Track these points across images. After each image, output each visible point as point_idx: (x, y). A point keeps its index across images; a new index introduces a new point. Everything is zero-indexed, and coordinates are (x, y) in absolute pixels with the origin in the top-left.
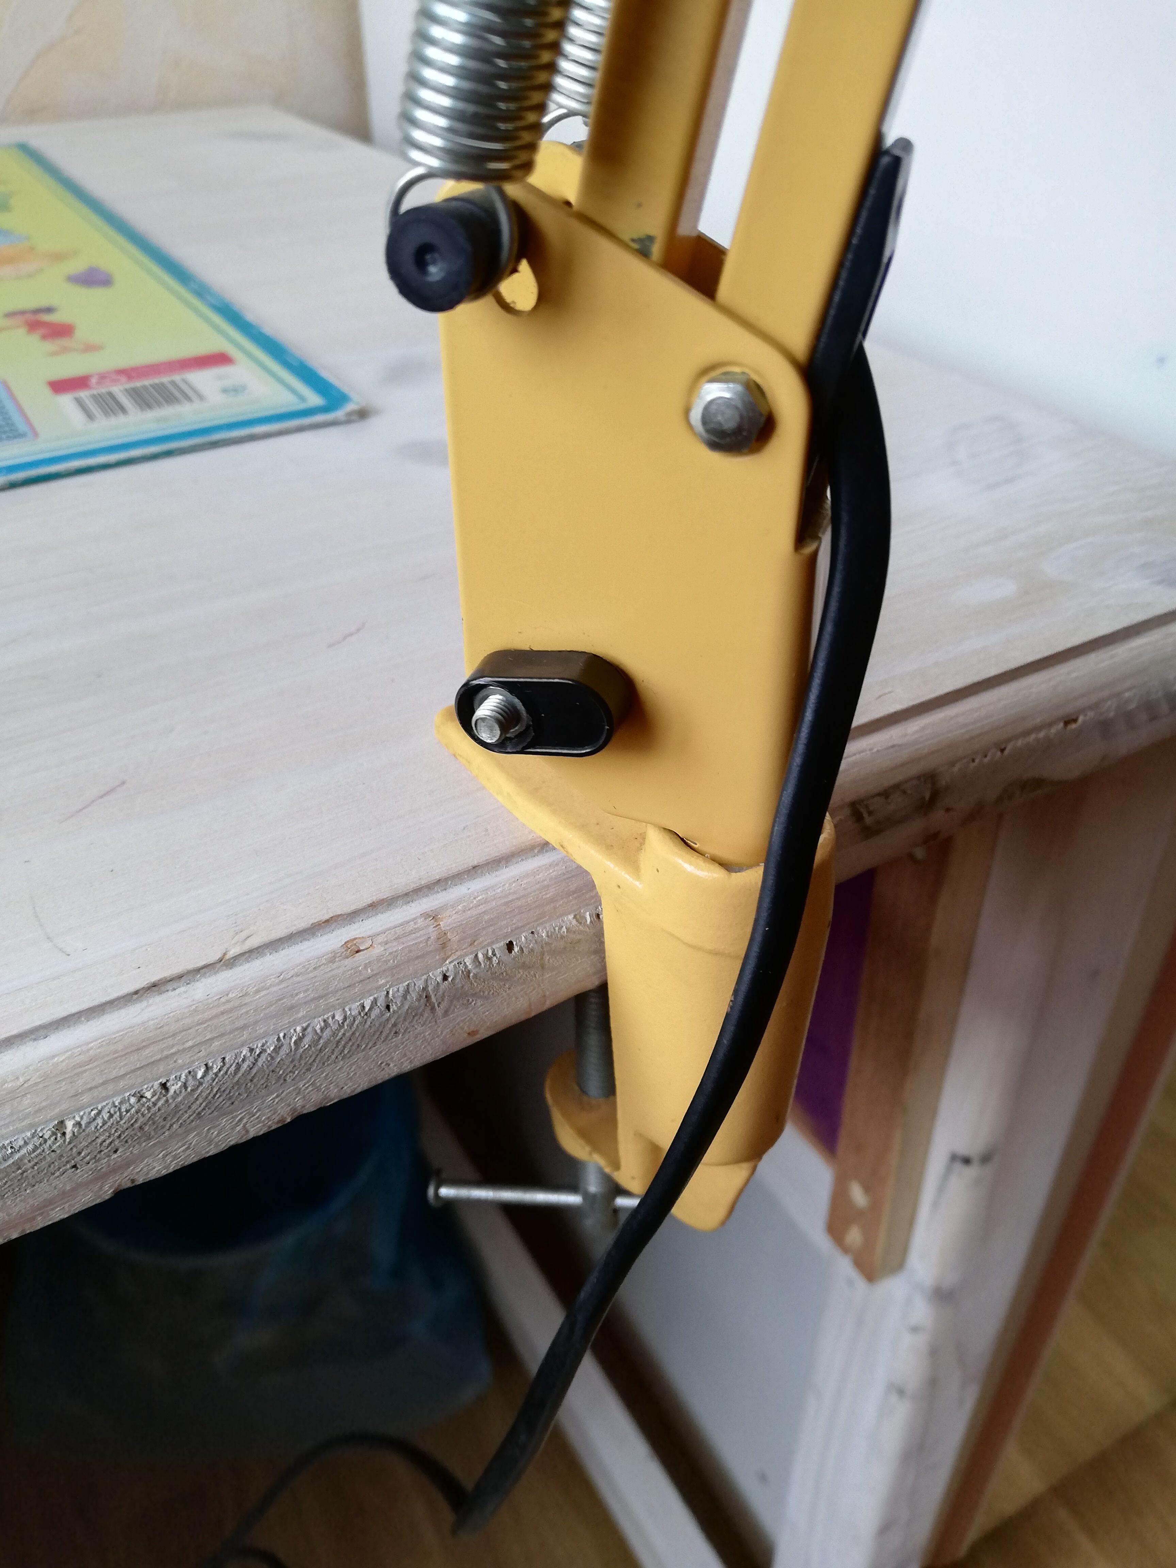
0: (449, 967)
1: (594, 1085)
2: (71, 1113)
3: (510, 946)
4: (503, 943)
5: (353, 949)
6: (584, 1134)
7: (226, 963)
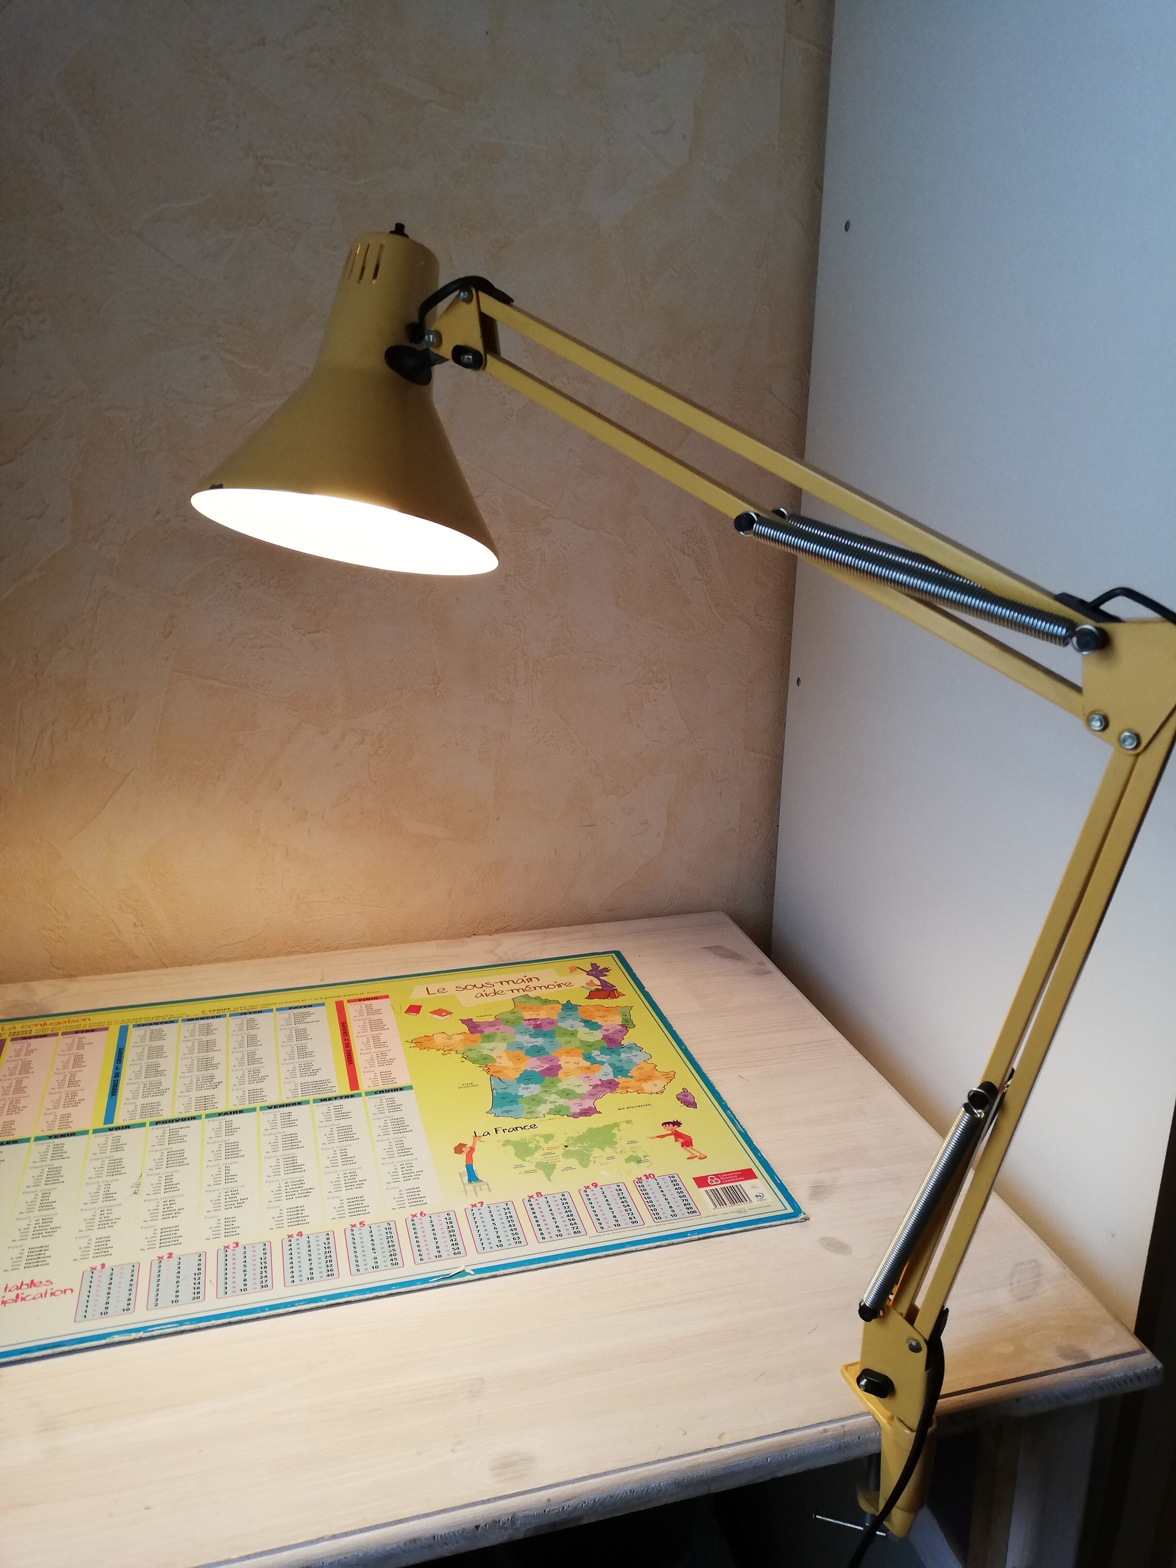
0: (845, 1440)
1: (872, 1486)
2: (769, 1457)
3: (859, 1438)
4: (857, 1437)
5: (825, 1431)
6: (868, 1501)
7: (798, 1429)
